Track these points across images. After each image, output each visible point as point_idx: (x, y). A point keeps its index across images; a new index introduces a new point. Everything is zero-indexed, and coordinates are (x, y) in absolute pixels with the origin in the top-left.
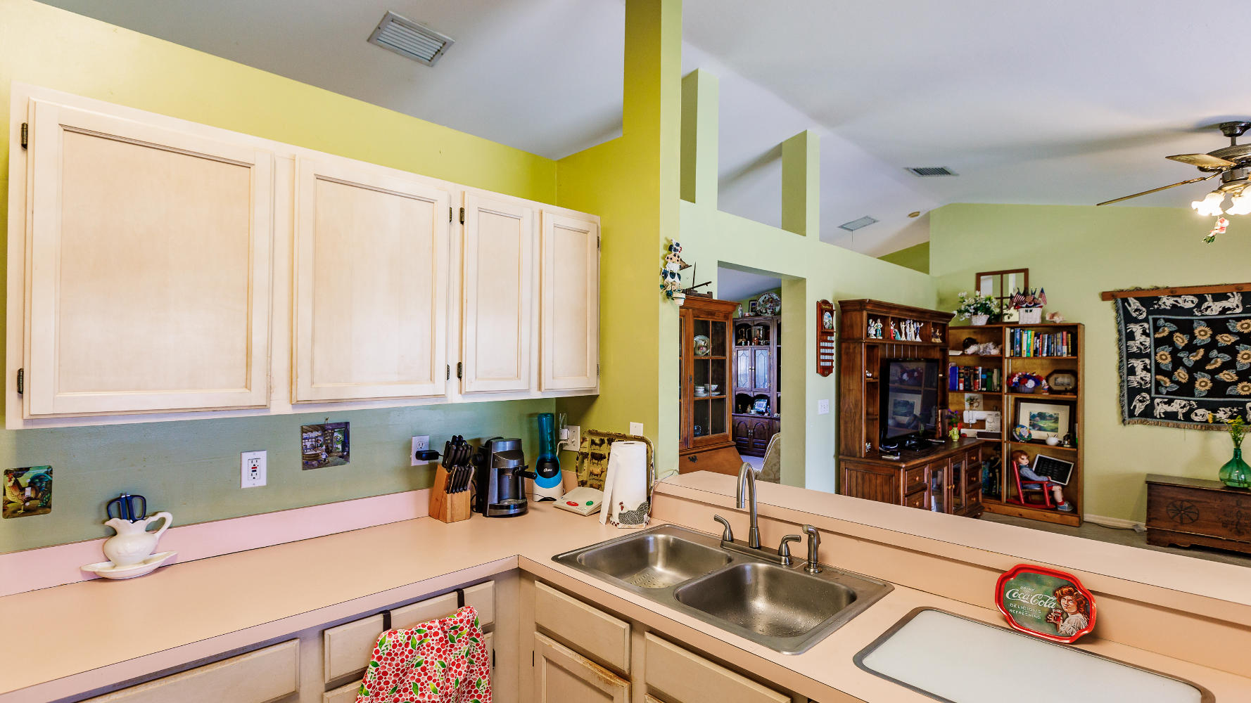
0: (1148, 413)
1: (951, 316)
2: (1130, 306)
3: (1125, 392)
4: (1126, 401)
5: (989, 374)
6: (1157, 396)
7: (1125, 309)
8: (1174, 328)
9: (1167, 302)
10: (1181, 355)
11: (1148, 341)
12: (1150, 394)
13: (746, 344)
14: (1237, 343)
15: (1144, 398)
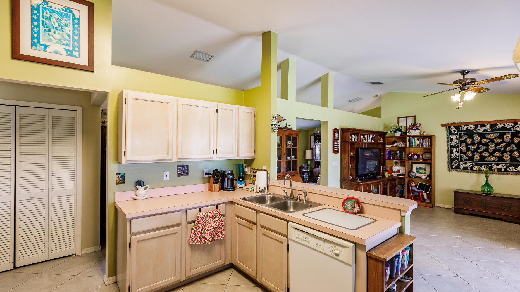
0: (458, 167)
1: (386, 133)
2: (451, 129)
3: (450, 160)
4: (450, 163)
5: (401, 153)
6: (461, 161)
7: (450, 130)
8: (467, 137)
9: (464, 127)
10: (469, 146)
11: (458, 142)
12: (458, 160)
13: (318, 143)
14: (489, 142)
15: (456, 162)
